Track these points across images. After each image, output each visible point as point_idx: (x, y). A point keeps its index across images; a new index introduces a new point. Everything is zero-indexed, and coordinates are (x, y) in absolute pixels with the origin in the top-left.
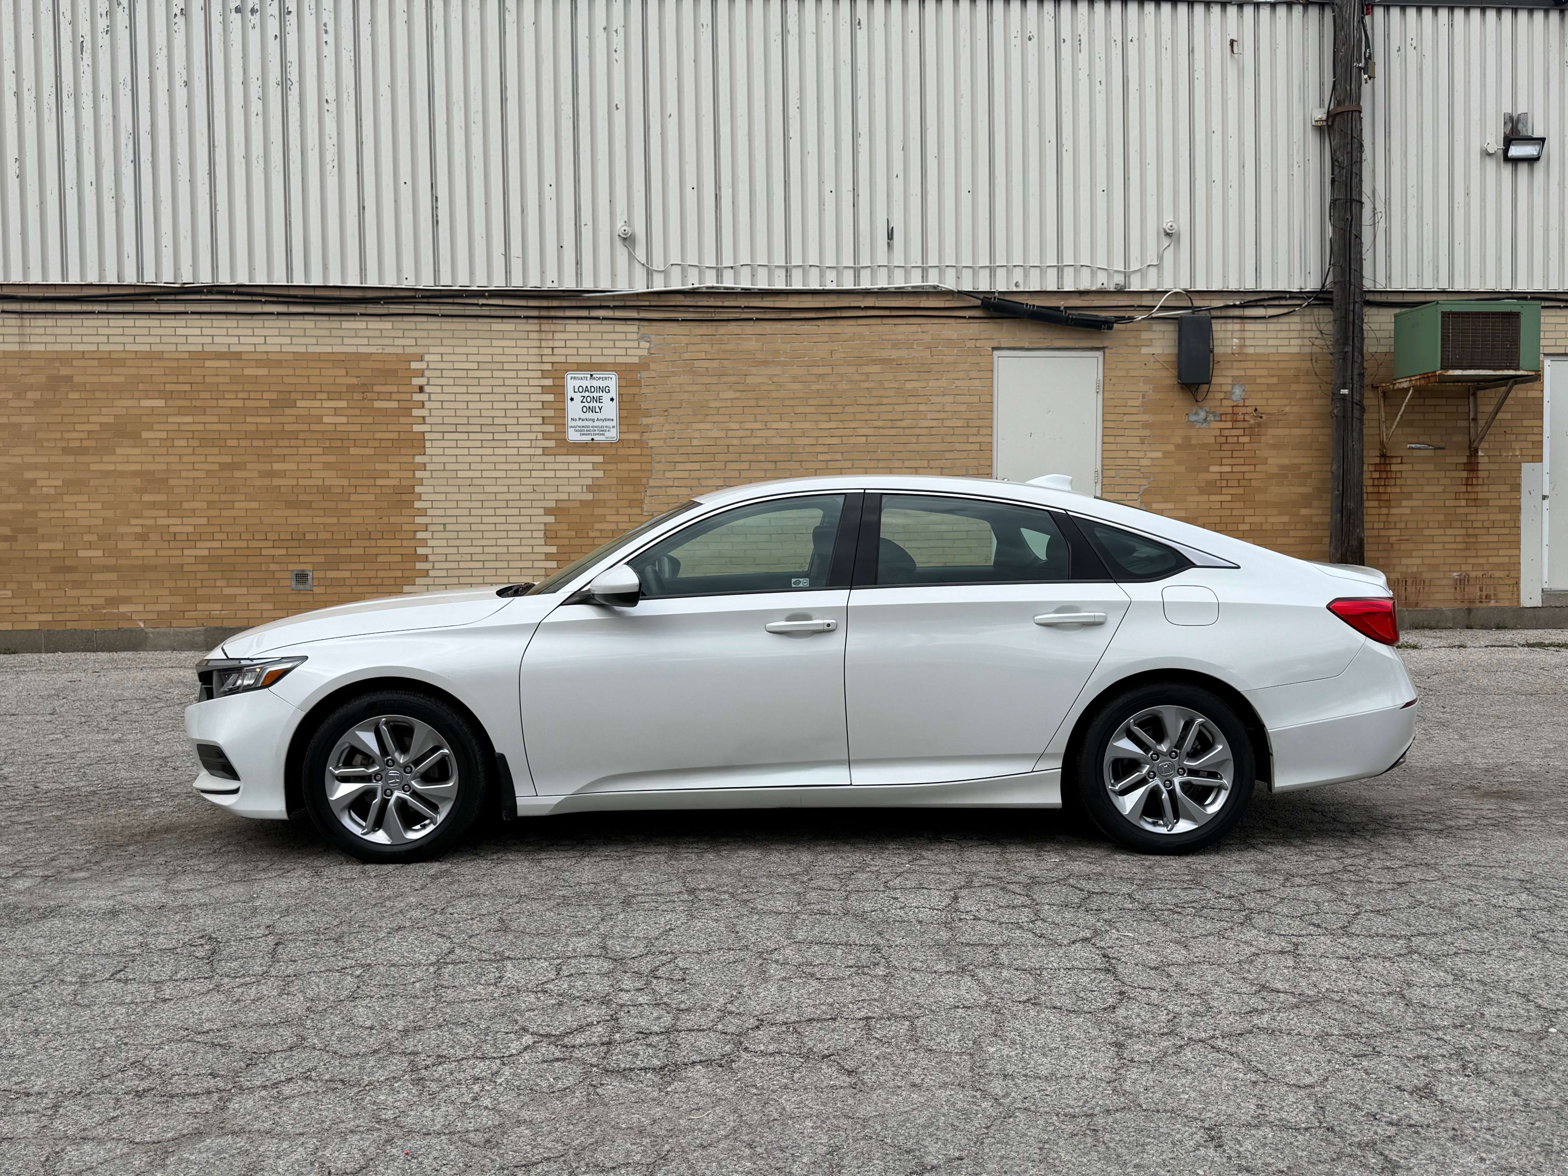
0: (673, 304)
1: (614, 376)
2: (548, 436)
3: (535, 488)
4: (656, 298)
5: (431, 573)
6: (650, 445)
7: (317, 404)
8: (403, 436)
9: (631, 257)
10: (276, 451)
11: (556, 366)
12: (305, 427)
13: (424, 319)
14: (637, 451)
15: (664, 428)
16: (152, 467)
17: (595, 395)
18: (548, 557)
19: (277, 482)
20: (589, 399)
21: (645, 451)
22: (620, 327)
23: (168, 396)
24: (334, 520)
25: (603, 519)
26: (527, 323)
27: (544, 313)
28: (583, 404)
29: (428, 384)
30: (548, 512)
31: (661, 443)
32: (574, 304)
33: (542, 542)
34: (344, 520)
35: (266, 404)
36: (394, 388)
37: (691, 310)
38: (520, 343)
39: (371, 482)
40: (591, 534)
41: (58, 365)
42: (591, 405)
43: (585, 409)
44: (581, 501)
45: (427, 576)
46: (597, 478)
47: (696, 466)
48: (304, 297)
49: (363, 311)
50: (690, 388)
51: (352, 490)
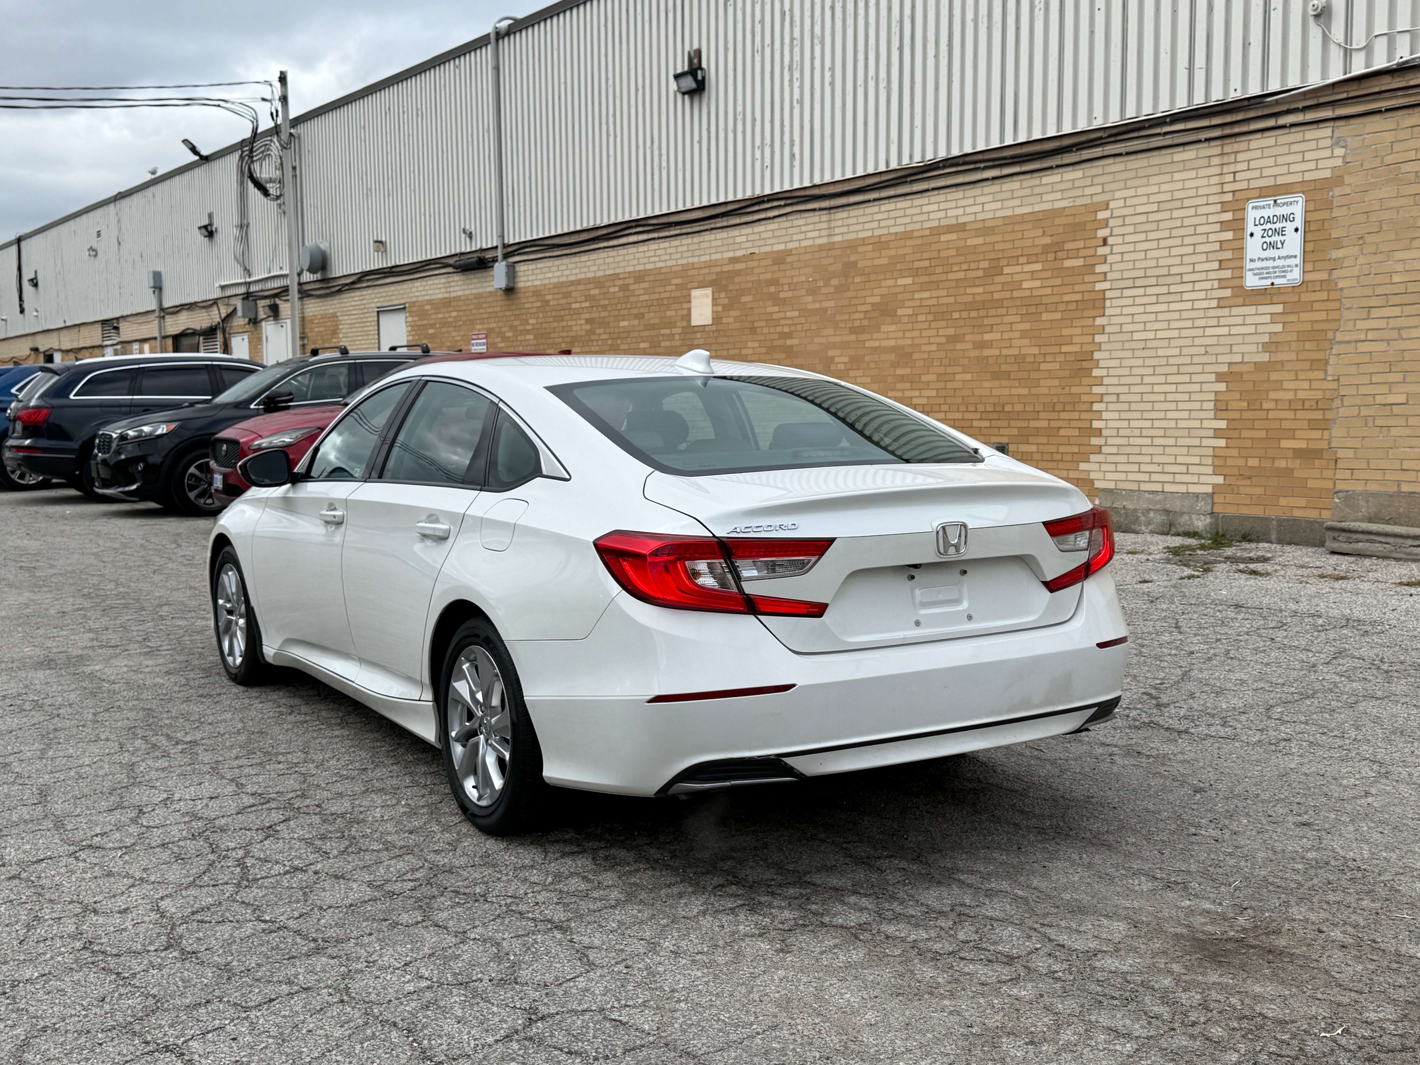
0: (1377, 89)
1: (1300, 199)
2: (1224, 284)
3: (1209, 349)
4: (1355, 86)
5: (1104, 450)
6: (1339, 286)
7: (1018, 269)
8: (1087, 296)
9: (1326, 39)
10: (987, 321)
11: (1238, 196)
12: (1007, 295)
13: (1110, 161)
14: (1324, 295)
15: (1359, 262)
16: (900, 342)
17: (1278, 226)
18: (1218, 433)
19: (986, 352)
20: (1270, 233)
21: (1334, 295)
22: (1312, 133)
23: (915, 273)
24: (1025, 391)
25: (1279, 385)
26: (1209, 147)
27: (1227, 131)
28: (1264, 240)
29: (1111, 235)
30: (1220, 377)
31: (1352, 282)
32: (1259, 113)
33: (1211, 414)
34: (1034, 391)
35: (980, 273)
36: (1080, 244)
37: (1400, 93)
38: (1202, 172)
39: (1056, 349)
40: (1265, 406)
41: (849, 252)
42: (1272, 239)
43: (1265, 245)
44: (1255, 363)
45: (1100, 453)
46: (1275, 333)
47: (1397, 311)
48: (1012, 157)
49: (1059, 163)
50: (1393, 203)
51: (1041, 358)
